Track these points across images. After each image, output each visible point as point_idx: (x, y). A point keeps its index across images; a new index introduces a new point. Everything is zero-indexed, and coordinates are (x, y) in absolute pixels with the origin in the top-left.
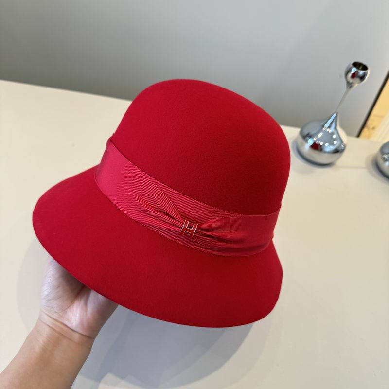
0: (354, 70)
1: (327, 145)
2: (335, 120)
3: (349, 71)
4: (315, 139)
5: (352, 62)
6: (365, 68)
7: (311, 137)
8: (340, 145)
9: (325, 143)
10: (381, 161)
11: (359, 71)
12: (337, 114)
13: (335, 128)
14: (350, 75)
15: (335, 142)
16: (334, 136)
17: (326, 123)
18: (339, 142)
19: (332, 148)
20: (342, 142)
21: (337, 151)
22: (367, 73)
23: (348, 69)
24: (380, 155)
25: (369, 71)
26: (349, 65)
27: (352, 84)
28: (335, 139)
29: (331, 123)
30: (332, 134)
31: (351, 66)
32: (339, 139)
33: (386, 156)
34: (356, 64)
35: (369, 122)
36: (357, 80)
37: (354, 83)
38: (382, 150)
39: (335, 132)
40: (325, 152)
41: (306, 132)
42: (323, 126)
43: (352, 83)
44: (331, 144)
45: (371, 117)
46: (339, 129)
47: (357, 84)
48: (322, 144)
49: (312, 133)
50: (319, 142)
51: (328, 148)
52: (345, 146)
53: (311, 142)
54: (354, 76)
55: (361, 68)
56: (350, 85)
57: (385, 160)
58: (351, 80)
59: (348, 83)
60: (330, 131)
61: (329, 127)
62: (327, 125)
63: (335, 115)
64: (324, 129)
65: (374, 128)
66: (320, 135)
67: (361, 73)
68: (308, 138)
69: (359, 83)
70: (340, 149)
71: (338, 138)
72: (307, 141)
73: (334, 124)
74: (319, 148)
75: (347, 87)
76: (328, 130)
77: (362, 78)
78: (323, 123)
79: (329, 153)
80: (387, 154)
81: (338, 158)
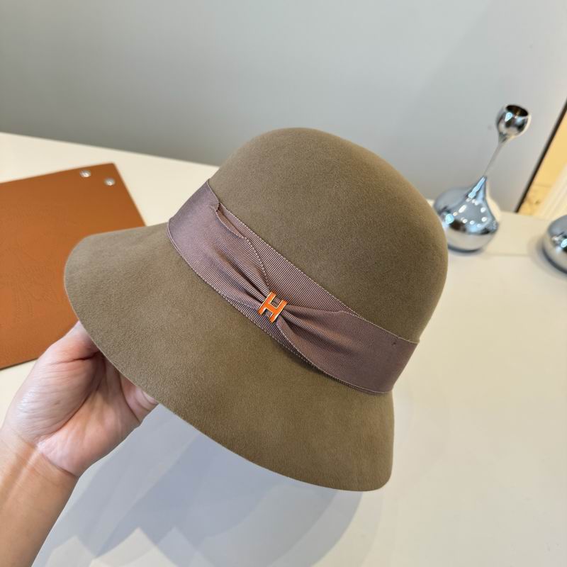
0: (509, 116)
1: (472, 222)
2: (484, 187)
3: (501, 118)
4: (455, 214)
5: (506, 105)
6: (524, 113)
7: (449, 212)
8: (491, 223)
9: (469, 221)
10: (549, 246)
11: (516, 117)
12: (486, 178)
13: (484, 199)
14: (503, 124)
15: (484, 219)
16: (483, 210)
17: (471, 191)
18: (490, 219)
19: (480, 227)
20: (493, 218)
21: (486, 232)
22: (527, 119)
23: (500, 116)
24: (548, 237)
25: (529, 117)
26: (502, 109)
27: (507, 136)
28: (484, 215)
29: (478, 192)
30: (480, 206)
31: (505, 110)
32: (489, 214)
33: (556, 239)
34: (511, 108)
35: (530, 194)
36: (513, 130)
37: (510, 135)
38: (551, 230)
39: (484, 204)
40: (470, 233)
41: (442, 205)
42: (467, 196)
43: (506, 135)
44: (479, 221)
45: (534, 187)
46: (489, 200)
47: (514, 136)
48: (465, 221)
49: (450, 207)
50: (462, 219)
51: (474, 227)
52: (497, 224)
53: (449, 219)
54: (509, 124)
55: (518, 113)
56: (503, 137)
57: (556, 244)
58: (505, 131)
59: (501, 134)
60: (476, 203)
61: (475, 198)
62: (471, 195)
63: (483, 180)
64: (468, 200)
65: (537, 203)
66: (463, 209)
67: (519, 119)
68: (444, 214)
69: (516, 134)
70: (490, 228)
71: (488, 212)
72: (443, 218)
73: (481, 193)
74: (461, 227)
75: (499, 141)
76: (473, 201)
77: (521, 127)
78: (466, 192)
79: (475, 234)
80: (558, 236)
81: (489, 241)
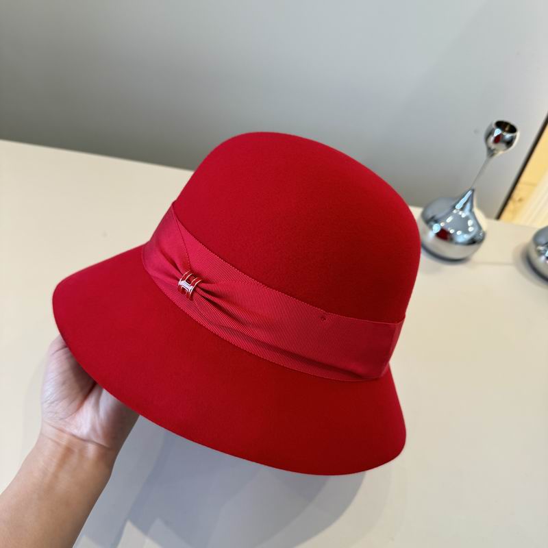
0: (498, 132)
1: (459, 233)
2: (471, 199)
3: (490, 133)
4: (442, 224)
5: (495, 121)
6: (513, 129)
7: (436, 221)
8: (478, 233)
9: (456, 231)
10: (534, 255)
11: (504, 134)
12: (473, 191)
13: (471, 210)
14: (492, 139)
15: (470, 230)
16: (470, 222)
17: (458, 202)
18: (477, 229)
19: (466, 237)
20: (480, 228)
21: (473, 242)
22: (516, 136)
23: (489, 131)
24: (533, 246)
25: (518, 134)
26: (491, 125)
27: (495, 152)
28: (471, 226)
29: (465, 204)
30: (467, 219)
31: (494, 126)
33: (541, 248)
34: (500, 124)
36: (502, 146)
37: (498, 150)
38: (536, 239)
39: (471, 217)
40: (457, 243)
41: (430, 214)
42: (454, 207)
43: (494, 150)
44: (466, 231)
45: (520, 186)
46: (477, 211)
47: (501, 152)
48: (452, 231)
49: (438, 216)
50: (449, 229)
51: (461, 237)
52: (484, 234)
53: (436, 228)
54: (497, 140)
55: (507, 129)
56: (491, 153)
57: (540, 253)
58: (493, 146)
59: (489, 149)
60: (463, 215)
61: (462, 209)
62: (459, 206)
63: (470, 193)
64: (455, 211)
66: (449, 220)
67: (508, 136)
68: (432, 223)
69: (505, 150)
70: (477, 238)
71: (475, 224)
72: (431, 227)
73: (468, 205)
74: (448, 237)
75: (487, 155)
76: (460, 213)
77: (509, 143)
78: (453, 203)
79: (462, 244)
80: (543, 245)
81: (476, 251)
